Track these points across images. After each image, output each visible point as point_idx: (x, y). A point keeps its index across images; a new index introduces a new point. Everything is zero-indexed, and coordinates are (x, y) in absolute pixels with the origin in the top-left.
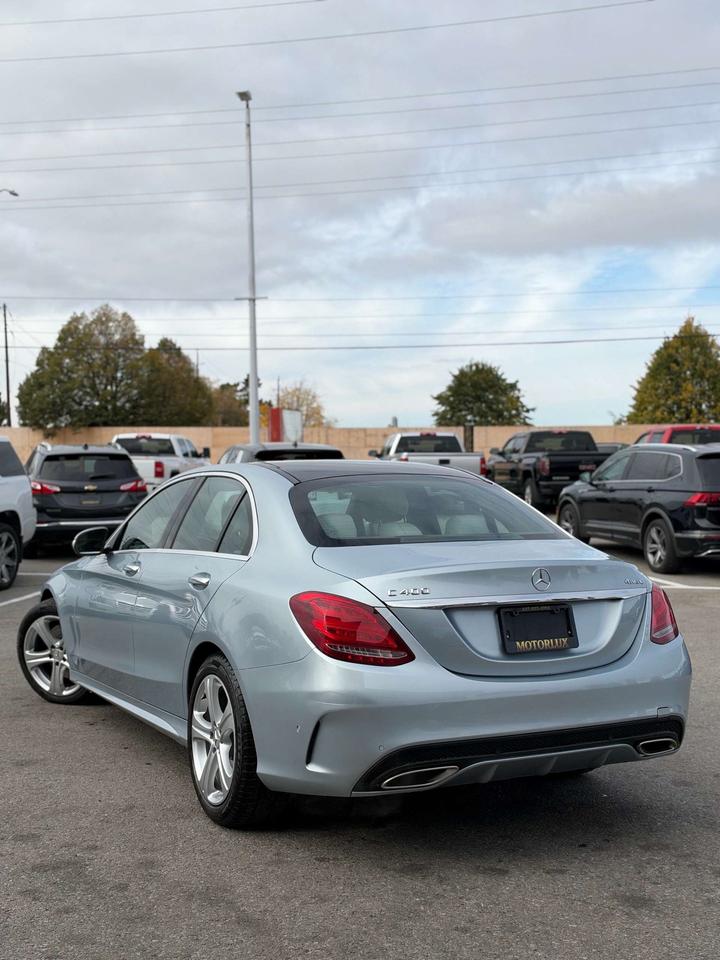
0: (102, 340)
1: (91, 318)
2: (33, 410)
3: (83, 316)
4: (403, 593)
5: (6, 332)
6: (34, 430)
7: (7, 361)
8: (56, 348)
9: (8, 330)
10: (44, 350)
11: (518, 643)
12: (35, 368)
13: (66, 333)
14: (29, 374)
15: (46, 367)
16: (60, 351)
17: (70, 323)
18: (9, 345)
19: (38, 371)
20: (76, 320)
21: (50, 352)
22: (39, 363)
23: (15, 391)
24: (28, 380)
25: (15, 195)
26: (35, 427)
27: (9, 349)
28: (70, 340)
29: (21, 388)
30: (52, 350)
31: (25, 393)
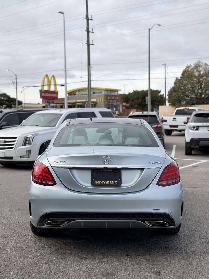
0: (197, 74)
1: (193, 66)
2: (172, 100)
3: (190, 66)
4: (57, 162)
5: (165, 73)
6: (172, 106)
7: (165, 83)
8: (181, 78)
9: (166, 72)
10: (177, 79)
11: (96, 182)
12: (173, 85)
13: (184, 72)
14: (172, 87)
15: (177, 84)
16: (182, 79)
17: (186, 69)
18: (166, 77)
19: (174, 86)
20: (188, 67)
21: (179, 80)
22: (175, 83)
23: (167, 93)
24: (171, 89)
25: (160, 25)
26: (173, 106)
27: (166, 79)
28: (186, 75)
29: (169, 92)
30: (180, 78)
31: (170, 94)
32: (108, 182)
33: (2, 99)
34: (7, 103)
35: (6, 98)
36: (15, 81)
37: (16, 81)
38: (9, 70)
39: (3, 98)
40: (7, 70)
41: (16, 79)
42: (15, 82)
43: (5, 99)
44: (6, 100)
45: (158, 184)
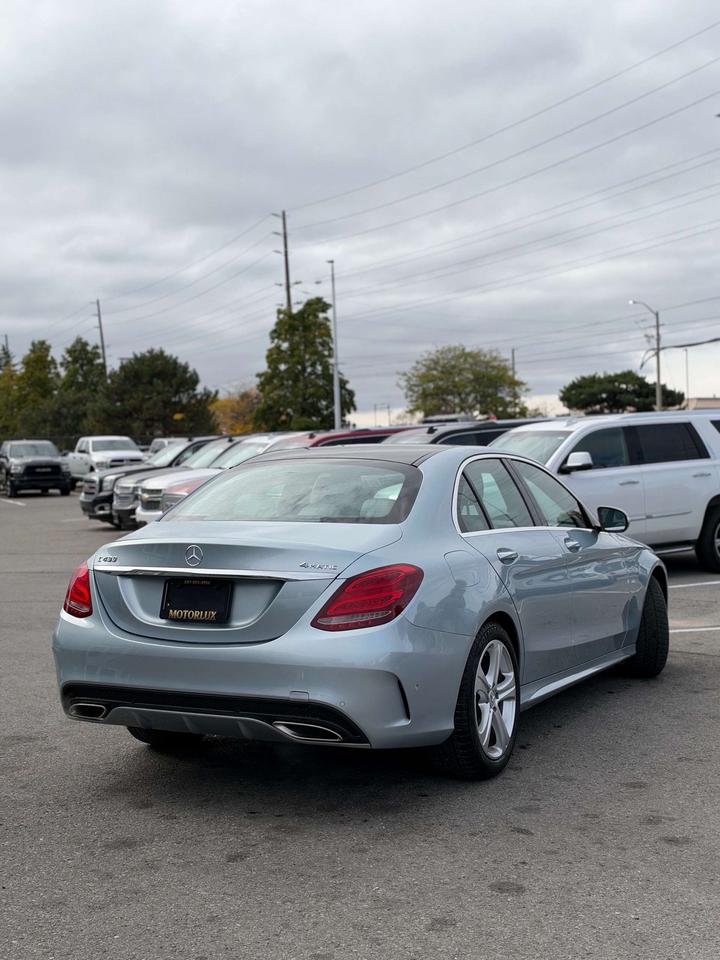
4: (104, 560)
11: (171, 611)
32: (196, 614)
33: (622, 389)
34: (637, 400)
35: (633, 385)
36: (653, 332)
37: (658, 334)
38: (635, 302)
39: (624, 386)
40: (631, 302)
41: (658, 326)
42: (653, 337)
43: (631, 388)
44: (634, 392)
45: (315, 624)
